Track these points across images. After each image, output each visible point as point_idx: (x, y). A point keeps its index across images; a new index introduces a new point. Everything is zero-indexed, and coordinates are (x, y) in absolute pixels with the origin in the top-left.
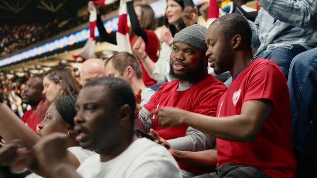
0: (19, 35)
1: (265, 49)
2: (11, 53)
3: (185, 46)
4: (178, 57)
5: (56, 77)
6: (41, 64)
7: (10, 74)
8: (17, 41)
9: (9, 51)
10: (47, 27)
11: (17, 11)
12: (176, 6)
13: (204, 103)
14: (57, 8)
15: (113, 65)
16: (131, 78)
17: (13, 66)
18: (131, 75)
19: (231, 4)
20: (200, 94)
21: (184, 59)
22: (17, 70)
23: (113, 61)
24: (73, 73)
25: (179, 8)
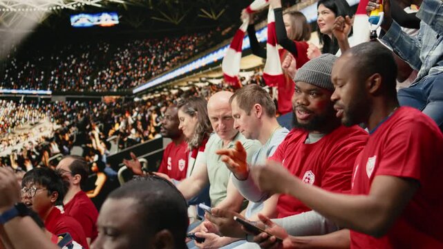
0: (181, 47)
1: (427, 74)
2: (174, 67)
3: (308, 87)
4: (299, 101)
5: (192, 109)
6: (206, 76)
7: (174, 89)
8: (178, 54)
9: (171, 65)
10: (209, 36)
11: (177, 23)
12: (328, 13)
13: (336, 163)
14: (218, 16)
15: (238, 103)
16: (260, 118)
17: (176, 81)
18: (260, 114)
19: (381, 14)
20: (332, 149)
21: (308, 103)
22: (181, 84)
23: (238, 98)
24: (240, 82)
25: (332, 14)
